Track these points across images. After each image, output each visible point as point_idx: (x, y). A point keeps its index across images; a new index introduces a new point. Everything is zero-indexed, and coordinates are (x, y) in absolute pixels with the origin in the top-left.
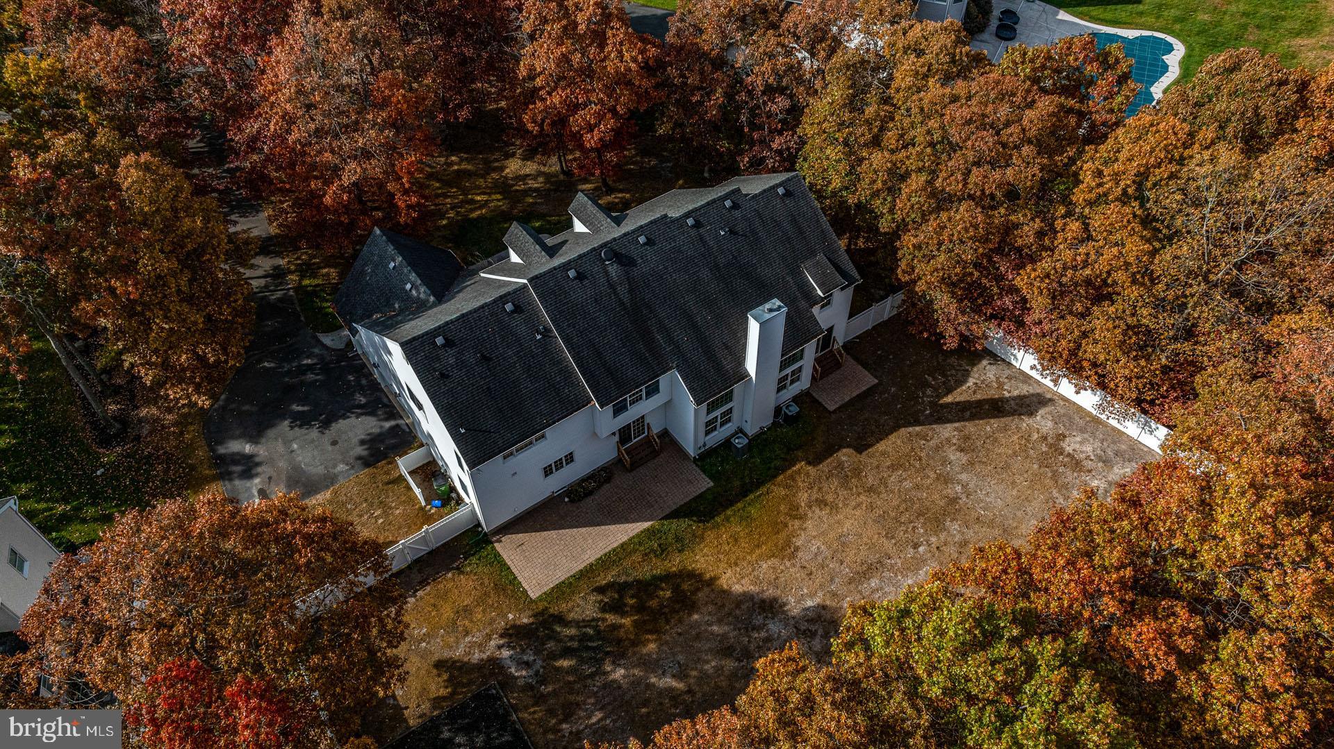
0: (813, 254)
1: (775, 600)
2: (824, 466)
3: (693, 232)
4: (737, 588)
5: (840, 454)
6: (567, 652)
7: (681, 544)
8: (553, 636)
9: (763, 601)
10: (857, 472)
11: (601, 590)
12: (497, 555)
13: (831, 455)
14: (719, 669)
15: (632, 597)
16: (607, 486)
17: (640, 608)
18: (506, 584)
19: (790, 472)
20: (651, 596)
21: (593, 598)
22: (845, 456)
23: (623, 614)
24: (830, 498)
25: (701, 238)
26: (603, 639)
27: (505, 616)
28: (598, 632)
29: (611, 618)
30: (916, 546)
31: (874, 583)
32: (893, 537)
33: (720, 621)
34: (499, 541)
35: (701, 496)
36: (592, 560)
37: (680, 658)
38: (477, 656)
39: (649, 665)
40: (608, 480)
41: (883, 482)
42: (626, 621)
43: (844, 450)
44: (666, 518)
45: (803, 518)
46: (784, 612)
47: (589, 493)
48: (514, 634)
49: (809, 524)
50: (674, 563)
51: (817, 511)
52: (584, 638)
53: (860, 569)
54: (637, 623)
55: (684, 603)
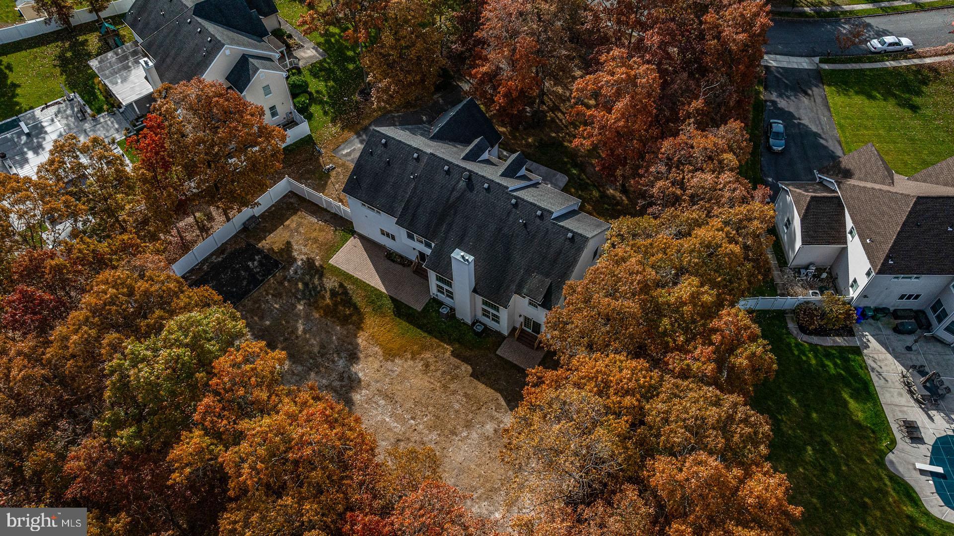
1: (358, 359)
2: (454, 360)
3: (509, 206)
4: (360, 341)
5: (466, 365)
6: (306, 285)
7: (378, 310)
8: (312, 277)
9: (355, 354)
10: (455, 378)
11: (341, 285)
12: (347, 241)
13: (463, 361)
14: (312, 345)
15: (341, 299)
16: (401, 267)
17: (336, 304)
18: (332, 249)
19: (442, 344)
20: (344, 306)
21: (336, 284)
22: (466, 368)
23: (331, 299)
24: (432, 368)
25: (509, 213)
26: (316, 295)
27: (317, 255)
28: (319, 292)
29: (328, 295)
30: (413, 418)
31: (382, 402)
32: (416, 406)
33: (338, 339)
34: (355, 238)
35: (410, 308)
36: (356, 276)
37: (315, 328)
38: (295, 254)
39: (307, 317)
40: (404, 265)
41: (454, 392)
42: (328, 301)
43: (469, 367)
44: (391, 298)
45: (413, 358)
46: (352, 364)
47: (393, 261)
48: (310, 262)
49: (410, 363)
50: (367, 310)
51: (420, 364)
52: (315, 288)
53: (388, 393)
54: (328, 305)
55: (344, 321)
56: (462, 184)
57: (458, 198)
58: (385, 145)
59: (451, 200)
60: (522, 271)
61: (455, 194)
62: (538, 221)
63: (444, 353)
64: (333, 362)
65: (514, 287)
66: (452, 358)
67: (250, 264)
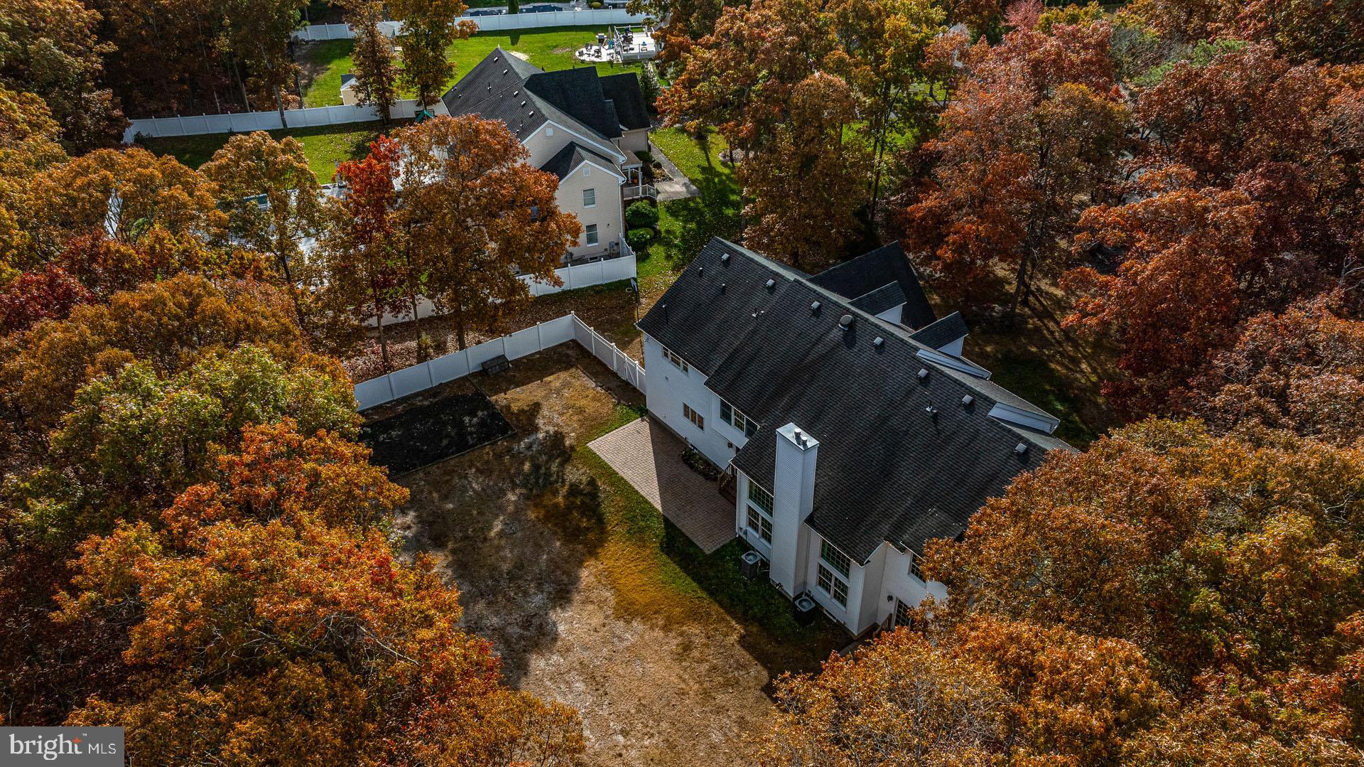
1: (569, 601)
2: (740, 652)
3: (913, 381)
4: (584, 573)
5: (760, 668)
6: (536, 467)
7: (637, 534)
8: (551, 458)
9: (568, 592)
10: (731, 683)
11: (592, 482)
12: (628, 421)
13: (756, 659)
14: (504, 559)
15: (582, 502)
16: (701, 478)
17: (569, 509)
18: (599, 427)
19: (728, 618)
20: (583, 514)
21: (584, 479)
22: (758, 673)
23: (566, 497)
24: (696, 653)
25: (910, 392)
26: (545, 486)
28: (551, 484)
29: (564, 491)
30: (624, 733)
31: (580, 686)
32: (638, 712)
33: (551, 560)
34: (643, 421)
35: (692, 544)
36: (621, 474)
37: (519, 534)
38: (540, 422)
39: (516, 515)
40: (707, 477)
41: (720, 710)
42: (560, 499)
43: (765, 673)
44: (666, 520)
45: (666, 628)
46: (554, 608)
47: (691, 466)
48: (558, 438)
49: (658, 634)
50: (617, 529)
51: (675, 642)
52: (548, 474)
53: (598, 675)
54: (556, 506)
55: (572, 535)
56: (836, 334)
57: (823, 357)
58: (727, 263)
59: (810, 358)
60: (910, 500)
61: (820, 349)
62: (962, 414)
63: (726, 635)
64: (526, 594)
65: (885, 528)
66: (738, 647)
67: (467, 419)
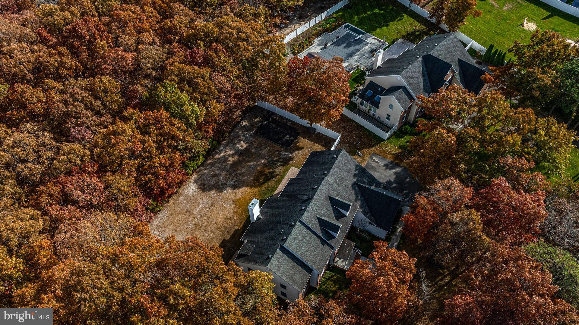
0: (253, 252)
1: (234, 189)
4: (244, 188)
5: (230, 236)
6: (277, 160)
7: (263, 192)
8: (283, 162)
9: (237, 188)
10: (223, 232)
11: (277, 175)
13: (232, 235)
14: (241, 170)
15: (269, 176)
17: (265, 175)
20: (264, 178)
21: (278, 172)
22: (228, 236)
23: (269, 172)
24: (229, 221)
25: (287, 224)
27: (296, 161)
28: (272, 166)
29: (271, 170)
30: (201, 217)
31: (210, 202)
32: (208, 217)
33: (245, 179)
36: (283, 180)
37: (251, 169)
38: (296, 152)
39: (257, 165)
41: (214, 232)
42: (267, 171)
43: (229, 238)
45: (234, 212)
46: (230, 187)
48: (292, 159)
49: (232, 211)
50: (263, 188)
51: (231, 216)
52: (275, 164)
53: (215, 204)
54: (264, 171)
55: (256, 179)
57: (299, 199)
60: (257, 240)
62: (281, 239)
63: (237, 225)
64: (232, 180)
65: (250, 239)
66: (234, 229)
67: (288, 136)
